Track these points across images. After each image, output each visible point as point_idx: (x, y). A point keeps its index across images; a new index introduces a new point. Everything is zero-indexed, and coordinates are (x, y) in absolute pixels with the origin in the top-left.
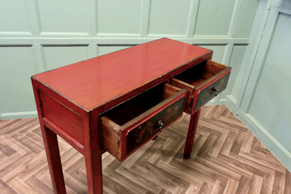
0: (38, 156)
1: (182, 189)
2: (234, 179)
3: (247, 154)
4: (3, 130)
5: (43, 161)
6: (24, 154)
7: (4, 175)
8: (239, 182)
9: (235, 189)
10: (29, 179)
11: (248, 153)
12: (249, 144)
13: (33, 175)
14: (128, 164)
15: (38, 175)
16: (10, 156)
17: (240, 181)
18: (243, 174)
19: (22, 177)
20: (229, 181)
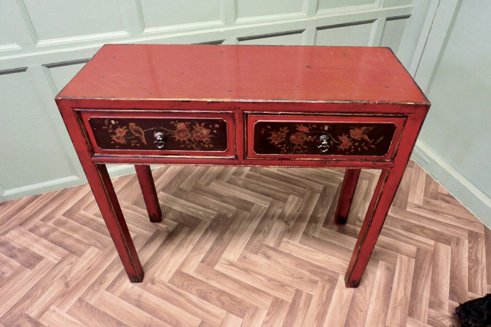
0: (80, 260)
1: (328, 285)
4: (13, 221)
5: (91, 269)
6: (57, 260)
7: (31, 304)
10: (74, 305)
13: (79, 298)
15: (88, 297)
16: (34, 267)
19: (61, 303)
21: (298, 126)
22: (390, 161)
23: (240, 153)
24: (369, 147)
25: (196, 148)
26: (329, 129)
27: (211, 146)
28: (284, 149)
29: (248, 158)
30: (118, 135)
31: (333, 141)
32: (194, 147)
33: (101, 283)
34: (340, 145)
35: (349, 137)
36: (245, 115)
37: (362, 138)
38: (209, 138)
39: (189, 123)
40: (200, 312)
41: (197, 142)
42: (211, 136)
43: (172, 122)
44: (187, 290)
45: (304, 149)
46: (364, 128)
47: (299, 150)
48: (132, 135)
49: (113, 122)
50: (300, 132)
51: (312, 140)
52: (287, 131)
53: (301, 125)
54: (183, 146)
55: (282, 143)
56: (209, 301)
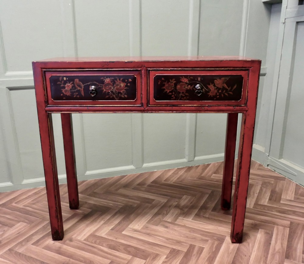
1: (216, 242)
2: (282, 226)
3: (290, 201)
8: (289, 229)
9: (285, 236)
11: (293, 199)
12: (291, 191)
14: (137, 225)
17: (290, 227)
18: (291, 220)
20: (275, 229)
21: (181, 77)
22: (244, 106)
23: (144, 101)
24: (228, 94)
25: (116, 98)
26: (201, 79)
27: (126, 96)
28: (173, 96)
29: (149, 105)
30: (66, 88)
31: (205, 89)
32: (115, 97)
33: (28, 241)
34: (209, 93)
35: (214, 86)
36: (148, 71)
37: (223, 87)
38: (125, 90)
39: (113, 78)
40: (109, 256)
41: (117, 93)
42: (126, 88)
43: (102, 78)
44: (99, 244)
45: (186, 96)
46: (223, 78)
47: (183, 97)
48: (75, 88)
49: (65, 79)
50: (183, 82)
51: (191, 89)
52: (175, 82)
53: (183, 77)
54: (107, 96)
55: (171, 92)
56: (118, 251)
